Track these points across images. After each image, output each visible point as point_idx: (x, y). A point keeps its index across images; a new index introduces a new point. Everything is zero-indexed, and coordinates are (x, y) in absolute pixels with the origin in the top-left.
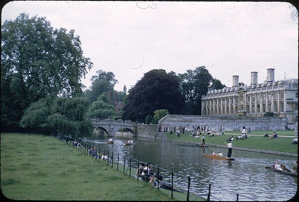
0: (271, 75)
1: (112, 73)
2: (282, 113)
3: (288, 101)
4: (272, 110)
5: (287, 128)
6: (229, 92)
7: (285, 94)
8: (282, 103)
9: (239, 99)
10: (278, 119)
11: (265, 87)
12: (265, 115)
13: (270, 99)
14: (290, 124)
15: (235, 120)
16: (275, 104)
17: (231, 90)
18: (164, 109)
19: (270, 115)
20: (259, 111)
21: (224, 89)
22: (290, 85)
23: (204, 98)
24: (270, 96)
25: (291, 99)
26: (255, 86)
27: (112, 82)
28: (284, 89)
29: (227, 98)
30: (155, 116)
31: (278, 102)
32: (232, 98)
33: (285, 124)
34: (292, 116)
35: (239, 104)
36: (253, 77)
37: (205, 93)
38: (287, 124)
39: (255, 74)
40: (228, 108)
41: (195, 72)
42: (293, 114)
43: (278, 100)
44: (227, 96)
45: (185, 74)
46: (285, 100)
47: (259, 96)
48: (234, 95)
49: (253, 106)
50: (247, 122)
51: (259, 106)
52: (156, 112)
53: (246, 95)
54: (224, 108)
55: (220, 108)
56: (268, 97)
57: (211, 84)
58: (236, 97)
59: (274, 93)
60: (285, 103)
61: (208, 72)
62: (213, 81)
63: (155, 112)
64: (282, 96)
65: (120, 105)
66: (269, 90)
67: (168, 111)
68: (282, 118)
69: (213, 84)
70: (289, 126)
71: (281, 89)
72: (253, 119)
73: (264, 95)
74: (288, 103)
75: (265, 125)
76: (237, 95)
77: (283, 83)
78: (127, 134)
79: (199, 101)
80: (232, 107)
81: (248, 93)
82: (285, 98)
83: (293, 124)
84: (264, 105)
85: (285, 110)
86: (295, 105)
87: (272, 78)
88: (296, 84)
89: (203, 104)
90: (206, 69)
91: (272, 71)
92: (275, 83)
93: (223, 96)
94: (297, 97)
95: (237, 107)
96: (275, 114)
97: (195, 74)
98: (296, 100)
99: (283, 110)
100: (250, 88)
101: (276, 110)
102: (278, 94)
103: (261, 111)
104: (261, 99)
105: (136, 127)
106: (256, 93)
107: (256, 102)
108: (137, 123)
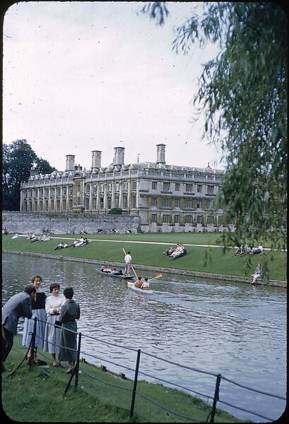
0: (119, 158)
2: (133, 209)
3: (142, 193)
4: (121, 206)
5: (139, 231)
6: (61, 178)
7: (138, 183)
8: (134, 197)
9: (74, 189)
10: (128, 218)
12: (110, 212)
13: (117, 189)
14: (144, 225)
15: (69, 219)
16: (125, 196)
17: (64, 175)
19: (117, 212)
20: (102, 207)
21: (54, 173)
22: (144, 171)
23: (24, 185)
24: (117, 185)
25: (146, 191)
26: (97, 171)
28: (137, 176)
29: (58, 187)
31: (129, 196)
32: (64, 187)
33: (137, 224)
34: (146, 214)
35: (74, 196)
36: (94, 158)
37: (25, 178)
38: (140, 224)
39: (98, 154)
40: (58, 201)
41: (12, 147)
42: (149, 211)
43: (129, 192)
44: (58, 184)
46: (137, 192)
47: (102, 185)
48: (67, 183)
49: (94, 199)
50: (85, 222)
51: (102, 200)
53: (85, 184)
54: (53, 201)
55: (47, 202)
56: (115, 187)
57: (35, 165)
58: (71, 186)
59: (123, 181)
60: (137, 196)
61: (30, 148)
62: (38, 161)
64: (134, 187)
66: (116, 178)
68: (134, 217)
69: (38, 166)
70: (143, 228)
71: (133, 176)
72: (93, 217)
73: (110, 185)
74: (142, 196)
75: (110, 226)
76: (72, 182)
77: (136, 168)
79: (17, 189)
80: (65, 201)
81: (87, 180)
82: (138, 189)
83: (148, 225)
84: (109, 198)
85: (137, 206)
86: (150, 199)
87: (121, 161)
88: (153, 170)
89: (22, 195)
90: (27, 143)
91: (120, 150)
92: (125, 167)
93: (52, 184)
94: (154, 187)
95: (71, 200)
96: (124, 211)
97: (11, 151)
98: (152, 192)
99: (135, 207)
100: (91, 173)
101: (125, 205)
102: (129, 183)
103: (104, 207)
104: (105, 189)
106: (99, 181)
107: (97, 194)
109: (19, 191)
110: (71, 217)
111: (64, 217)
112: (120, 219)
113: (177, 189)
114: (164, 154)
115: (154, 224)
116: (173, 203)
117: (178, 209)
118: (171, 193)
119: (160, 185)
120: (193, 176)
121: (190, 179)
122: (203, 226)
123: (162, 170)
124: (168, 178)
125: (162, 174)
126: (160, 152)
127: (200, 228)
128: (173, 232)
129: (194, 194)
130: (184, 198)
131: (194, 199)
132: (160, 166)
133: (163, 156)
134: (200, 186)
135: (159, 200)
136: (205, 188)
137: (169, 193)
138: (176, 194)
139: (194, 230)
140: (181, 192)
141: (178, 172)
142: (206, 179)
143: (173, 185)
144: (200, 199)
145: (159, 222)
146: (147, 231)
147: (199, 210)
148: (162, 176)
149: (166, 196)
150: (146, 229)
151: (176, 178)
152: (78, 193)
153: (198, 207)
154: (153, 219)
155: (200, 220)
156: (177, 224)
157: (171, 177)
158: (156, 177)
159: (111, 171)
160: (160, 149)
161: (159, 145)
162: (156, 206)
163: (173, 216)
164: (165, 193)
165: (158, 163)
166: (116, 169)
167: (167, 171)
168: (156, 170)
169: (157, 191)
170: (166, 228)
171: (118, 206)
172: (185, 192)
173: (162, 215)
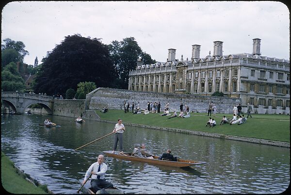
0: (218, 49)
1: (21, 43)
2: (234, 93)
3: (243, 79)
4: (221, 89)
6: (165, 67)
7: (239, 70)
8: (234, 82)
9: (177, 76)
10: (232, 100)
12: (214, 95)
13: (218, 76)
14: (243, 106)
16: (226, 83)
17: (166, 65)
18: (91, 82)
19: (219, 94)
20: (203, 91)
21: (157, 64)
23: (132, 73)
24: (218, 72)
25: (246, 78)
26: (199, 61)
27: (22, 54)
28: (239, 64)
29: (162, 75)
30: (78, 90)
31: (230, 81)
32: (168, 74)
34: (246, 97)
35: (177, 81)
36: (195, 50)
37: (133, 66)
39: (197, 48)
40: (162, 86)
41: (122, 43)
42: (248, 95)
43: (230, 78)
44: (162, 72)
45: (111, 45)
46: (239, 78)
47: (204, 73)
48: (171, 71)
49: (196, 84)
50: (196, 102)
51: (203, 85)
52: (81, 84)
53: (187, 71)
55: (152, 86)
56: (216, 74)
58: (174, 73)
59: (225, 70)
60: (238, 81)
61: (137, 45)
62: (143, 55)
63: (79, 85)
64: (236, 73)
65: (31, 79)
66: (217, 66)
67: (96, 84)
68: (235, 99)
69: (142, 59)
70: (243, 109)
71: (234, 64)
73: (211, 72)
74: (242, 82)
76: (176, 70)
77: (236, 58)
78: (40, 112)
79: (126, 76)
80: (168, 86)
81: (189, 68)
82: (239, 76)
84: (210, 83)
85: (238, 90)
86: (249, 85)
87: (220, 52)
88: (252, 60)
89: (130, 81)
90: (135, 40)
91: (219, 44)
92: (225, 57)
93: (157, 72)
94: (252, 75)
95: (174, 85)
96: (225, 94)
97: (122, 46)
98: (251, 79)
99: (235, 90)
100: (192, 63)
101: (226, 89)
102: (230, 71)
103: (205, 91)
104: (206, 76)
105: (53, 103)
106: (201, 69)
107: (199, 80)
108: (54, 98)
109: (128, 77)
110: (184, 98)
111: (179, 97)
112: (225, 100)
113: (271, 77)
114: (259, 47)
116: (268, 89)
117: (271, 94)
118: (266, 80)
119: (257, 72)
120: (284, 66)
121: (282, 69)
123: (258, 60)
124: (264, 67)
125: (259, 63)
126: (256, 46)
127: (288, 110)
128: (267, 114)
129: (284, 82)
130: (276, 85)
131: (284, 86)
132: (257, 57)
133: (258, 48)
134: (289, 75)
135: (256, 85)
137: (264, 80)
138: (270, 81)
139: (284, 113)
140: (274, 80)
141: (272, 62)
143: (268, 73)
144: (288, 86)
145: (256, 104)
148: (259, 65)
149: (262, 83)
150: (245, 110)
151: (270, 67)
152: (181, 79)
154: (251, 101)
156: (270, 107)
157: (266, 66)
158: (254, 65)
159: (212, 61)
160: (256, 42)
161: (255, 39)
162: (254, 91)
163: (267, 100)
164: (261, 79)
165: (254, 55)
166: (217, 59)
167: (263, 61)
168: (254, 59)
169: (255, 78)
170: (261, 110)
171: (219, 90)
172: (277, 80)
173: (258, 98)
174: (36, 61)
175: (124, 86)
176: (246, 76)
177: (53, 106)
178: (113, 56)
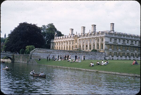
2: (102, 50)
4: (96, 48)
5: (105, 59)
7: (104, 39)
8: (102, 45)
9: (74, 42)
10: (101, 54)
11: (91, 35)
12: (92, 51)
13: (94, 42)
14: (107, 56)
15: (77, 53)
17: (69, 36)
18: (32, 45)
21: (64, 36)
23: (52, 41)
24: (94, 40)
25: (107, 42)
28: (104, 36)
29: (67, 42)
30: (26, 50)
31: (100, 44)
32: (70, 41)
34: (107, 52)
35: (74, 45)
36: (82, 29)
38: (105, 56)
39: (84, 28)
40: (67, 47)
41: (47, 26)
42: (108, 51)
44: (67, 40)
45: (42, 27)
46: (104, 42)
47: (87, 40)
48: (71, 39)
49: (83, 46)
51: (87, 46)
52: (27, 47)
53: (79, 40)
54: (65, 47)
60: (104, 44)
61: (54, 27)
63: (26, 47)
64: (103, 40)
66: (94, 37)
68: (103, 53)
71: (102, 36)
72: (87, 53)
73: (91, 40)
74: (106, 44)
75: (93, 57)
76: (73, 39)
77: (103, 33)
78: (7, 61)
79: (49, 42)
80: (70, 47)
81: (80, 38)
82: (104, 41)
83: (108, 56)
84: (90, 45)
85: (104, 48)
86: (109, 46)
87: (95, 30)
89: (52, 45)
90: (53, 25)
91: (94, 26)
92: (97, 32)
93: (64, 40)
94: (111, 41)
95: (73, 47)
96: (98, 51)
97: (47, 28)
98: (110, 43)
99: (102, 48)
100: (81, 35)
101: (98, 48)
102: (100, 39)
103: (88, 49)
104: (88, 42)
105: (14, 56)
106: (86, 39)
107: (85, 44)
108: (14, 54)
109: (50, 43)
110: (78, 52)
112: (98, 54)
113: (119, 42)
114: (114, 27)
115: (111, 56)
116: (118, 47)
117: (120, 50)
118: (117, 43)
119: (113, 40)
120: (125, 36)
121: (124, 38)
122: (129, 57)
124: (116, 37)
125: (114, 35)
126: (112, 27)
127: (128, 58)
128: (118, 60)
129: (126, 44)
130: (122, 45)
131: (126, 46)
132: (112, 32)
133: (113, 28)
134: (128, 41)
135: (112, 46)
136: (130, 41)
137: (116, 43)
138: (119, 44)
139: (126, 59)
140: (121, 43)
141: (120, 34)
142: (130, 38)
143: (118, 40)
144: (128, 46)
145: (112, 55)
146: (108, 59)
147: (128, 51)
148: (114, 36)
149: (115, 45)
150: (107, 58)
151: (119, 37)
153: (127, 50)
154: (110, 54)
155: (128, 55)
156: (119, 56)
158: (111, 36)
159: (91, 34)
160: (112, 25)
161: (112, 24)
162: (111, 49)
163: (118, 53)
164: (115, 43)
165: (111, 31)
166: (93, 33)
167: (115, 34)
168: (111, 33)
169: (112, 43)
170: (115, 58)
171: (94, 48)
172: (122, 43)
173: (114, 52)
174: (5, 35)
175: (48, 47)
176: (108, 42)
177: (14, 58)
178: (43, 32)
